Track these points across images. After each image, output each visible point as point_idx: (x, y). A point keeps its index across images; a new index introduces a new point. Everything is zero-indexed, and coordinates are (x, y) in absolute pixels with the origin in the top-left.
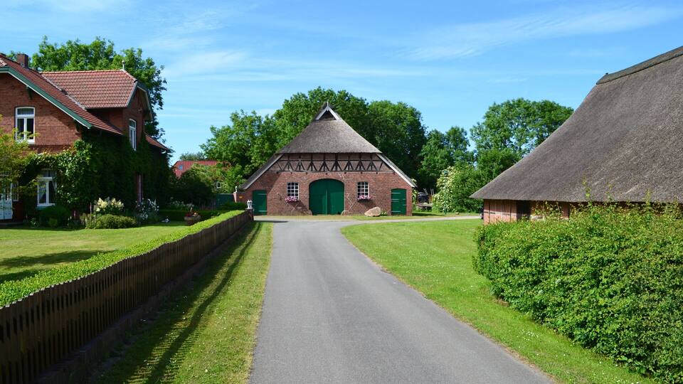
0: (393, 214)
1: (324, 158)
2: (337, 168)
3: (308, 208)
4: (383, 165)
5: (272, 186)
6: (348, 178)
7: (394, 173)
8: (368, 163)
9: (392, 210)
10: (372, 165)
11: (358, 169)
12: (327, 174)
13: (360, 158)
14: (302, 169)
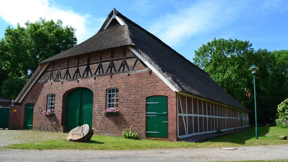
0: (148, 136)
1: (78, 63)
2: (88, 74)
3: (60, 123)
4: (138, 62)
5: (37, 99)
6: (98, 84)
7: (151, 72)
8: (120, 62)
9: (147, 130)
10: (124, 64)
11: (109, 72)
12: (78, 81)
13: (112, 57)
14: (59, 79)
